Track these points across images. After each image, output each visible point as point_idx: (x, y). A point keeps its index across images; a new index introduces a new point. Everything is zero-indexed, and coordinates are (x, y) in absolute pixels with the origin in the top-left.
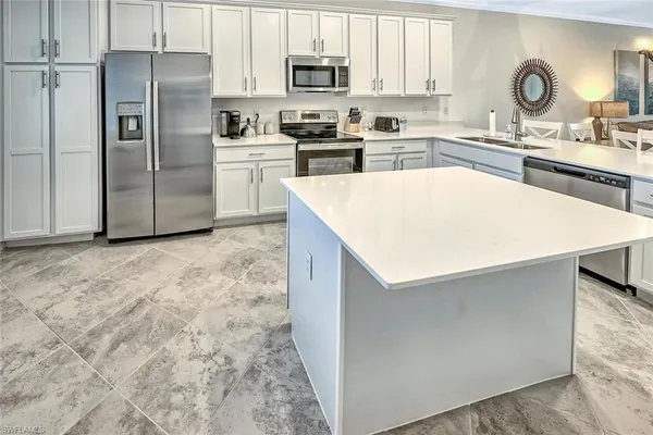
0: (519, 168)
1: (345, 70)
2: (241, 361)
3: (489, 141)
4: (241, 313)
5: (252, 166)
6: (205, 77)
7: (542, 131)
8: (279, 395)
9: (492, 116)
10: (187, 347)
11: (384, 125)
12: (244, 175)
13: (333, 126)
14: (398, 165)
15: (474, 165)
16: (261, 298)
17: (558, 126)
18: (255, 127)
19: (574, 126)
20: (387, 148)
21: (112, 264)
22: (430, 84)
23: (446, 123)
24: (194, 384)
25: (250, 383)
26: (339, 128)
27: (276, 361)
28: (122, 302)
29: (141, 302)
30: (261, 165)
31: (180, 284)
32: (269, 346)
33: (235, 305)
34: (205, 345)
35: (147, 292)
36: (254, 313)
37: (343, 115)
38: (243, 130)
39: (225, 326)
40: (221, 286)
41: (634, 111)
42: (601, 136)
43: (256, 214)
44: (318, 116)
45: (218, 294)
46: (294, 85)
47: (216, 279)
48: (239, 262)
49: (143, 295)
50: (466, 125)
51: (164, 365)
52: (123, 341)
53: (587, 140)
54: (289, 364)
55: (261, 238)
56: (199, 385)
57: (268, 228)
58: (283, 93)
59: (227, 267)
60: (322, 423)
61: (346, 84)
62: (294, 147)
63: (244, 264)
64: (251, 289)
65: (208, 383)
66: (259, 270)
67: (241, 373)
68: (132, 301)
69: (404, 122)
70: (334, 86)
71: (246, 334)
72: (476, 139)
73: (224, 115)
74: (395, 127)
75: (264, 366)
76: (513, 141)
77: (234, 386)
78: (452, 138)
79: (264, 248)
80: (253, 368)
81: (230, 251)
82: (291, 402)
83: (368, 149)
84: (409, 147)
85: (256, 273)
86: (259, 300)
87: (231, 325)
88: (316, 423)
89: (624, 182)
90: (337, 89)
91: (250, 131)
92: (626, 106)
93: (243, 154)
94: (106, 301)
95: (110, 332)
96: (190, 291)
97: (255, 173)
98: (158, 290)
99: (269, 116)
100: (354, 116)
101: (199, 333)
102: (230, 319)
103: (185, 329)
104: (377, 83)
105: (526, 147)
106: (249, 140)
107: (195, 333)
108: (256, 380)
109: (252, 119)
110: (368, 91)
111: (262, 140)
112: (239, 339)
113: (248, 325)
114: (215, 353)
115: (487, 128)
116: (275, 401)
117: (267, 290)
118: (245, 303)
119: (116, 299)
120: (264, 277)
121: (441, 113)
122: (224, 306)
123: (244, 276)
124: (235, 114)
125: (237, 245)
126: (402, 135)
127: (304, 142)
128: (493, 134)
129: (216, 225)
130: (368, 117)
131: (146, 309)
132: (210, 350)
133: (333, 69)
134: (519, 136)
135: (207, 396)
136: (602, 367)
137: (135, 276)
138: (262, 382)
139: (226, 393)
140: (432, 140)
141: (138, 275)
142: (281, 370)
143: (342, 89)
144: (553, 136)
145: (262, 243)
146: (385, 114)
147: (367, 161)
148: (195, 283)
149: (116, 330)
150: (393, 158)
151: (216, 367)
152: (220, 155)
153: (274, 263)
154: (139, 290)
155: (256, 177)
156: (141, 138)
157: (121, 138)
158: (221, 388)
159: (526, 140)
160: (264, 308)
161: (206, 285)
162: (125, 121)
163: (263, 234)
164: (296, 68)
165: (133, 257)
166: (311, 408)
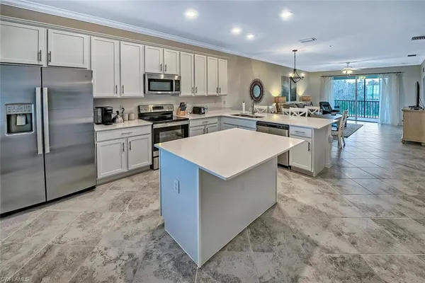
0: (255, 126)
1: (178, 82)
2: (139, 253)
3: (242, 116)
4: (130, 229)
5: (123, 141)
6: (88, 82)
7: (261, 110)
8: (166, 259)
9: (244, 104)
10: (99, 259)
11: (197, 111)
12: (118, 147)
13: (171, 113)
14: (205, 132)
15: (238, 126)
16: (142, 217)
17: (265, 107)
18: (122, 116)
19: (270, 107)
20: (200, 122)
21: (9, 231)
22: (218, 90)
23: (225, 108)
24: (112, 276)
25: (147, 261)
26: (174, 114)
27: (160, 244)
28: (31, 253)
29: (50, 248)
30: (130, 140)
31: (80, 226)
32: (154, 239)
33: (126, 225)
34: (112, 254)
35: (54, 239)
36: (140, 226)
37: (176, 107)
38: (115, 119)
39: (122, 239)
40: (112, 219)
41: (287, 100)
42: (278, 111)
43: (126, 171)
44: (162, 108)
45: (111, 224)
46: (149, 90)
47: (108, 216)
48: (121, 202)
49: (50, 243)
50: (233, 109)
51: (85, 277)
52: (45, 276)
53: (274, 112)
54: (167, 243)
55: (133, 184)
56: (116, 275)
57: (136, 178)
58: (142, 94)
59: (114, 206)
60: (190, 262)
61: (178, 89)
62: (151, 127)
63: (124, 202)
64: (134, 214)
65: (122, 272)
66: (136, 202)
67: (141, 258)
68: (42, 249)
69: (207, 109)
70: (172, 91)
71: (137, 238)
72: (238, 115)
73: (99, 110)
74: (203, 112)
75: (154, 250)
76: (252, 115)
77: (139, 266)
78: (229, 115)
79: (135, 189)
80: (147, 254)
81: (112, 197)
82: (173, 260)
83: (191, 124)
84: (210, 121)
85: (134, 205)
86: (140, 218)
87: (126, 237)
88: (187, 263)
89: (287, 127)
90: (174, 92)
91: (120, 119)
92: (285, 98)
93: (117, 134)
94: (14, 258)
95: (30, 275)
96: (89, 229)
97: (125, 145)
98: (62, 236)
99: (131, 109)
100: (183, 107)
101: (105, 249)
102: (125, 234)
103: (94, 251)
104: (194, 89)
105: (257, 117)
106: (119, 125)
107: (103, 250)
108: (151, 258)
109: (120, 112)
110: (190, 94)
111: (127, 124)
112: (134, 242)
113: (137, 233)
114: (121, 256)
115: (242, 110)
116: (164, 263)
117: (144, 211)
118: (132, 223)
119: (25, 253)
120: (140, 205)
121: (222, 104)
122: (118, 228)
123: (127, 208)
124: (109, 108)
125: (117, 192)
126: (206, 116)
127: (156, 123)
128: (244, 112)
129: (98, 183)
130: (189, 107)
131: (56, 251)
132: (117, 255)
133: (172, 81)
134: (253, 113)
135: (123, 278)
136: (284, 197)
137: (36, 234)
138: (154, 258)
139: (135, 272)
140: (221, 117)
141: (39, 232)
142: (164, 248)
143: (176, 92)
144: (264, 112)
145: (133, 187)
146: (198, 105)
147: (191, 131)
148: (92, 223)
149: (34, 272)
150: (203, 127)
151: (124, 262)
152: (100, 137)
153: (145, 196)
154: (44, 241)
155: (126, 147)
156: (31, 130)
157: (9, 132)
158: (130, 271)
159: (256, 114)
160: (144, 221)
161: (101, 222)
162: (13, 119)
163: (133, 181)
164: (150, 80)
165: (28, 222)
166: (184, 257)
